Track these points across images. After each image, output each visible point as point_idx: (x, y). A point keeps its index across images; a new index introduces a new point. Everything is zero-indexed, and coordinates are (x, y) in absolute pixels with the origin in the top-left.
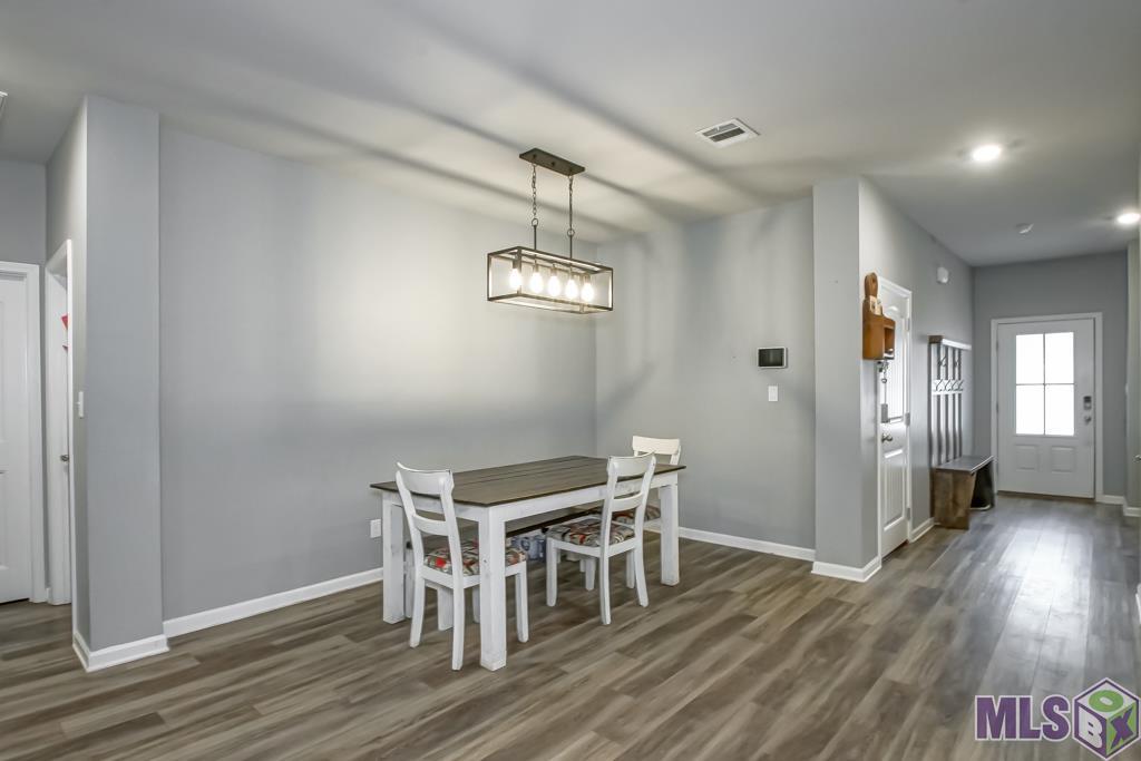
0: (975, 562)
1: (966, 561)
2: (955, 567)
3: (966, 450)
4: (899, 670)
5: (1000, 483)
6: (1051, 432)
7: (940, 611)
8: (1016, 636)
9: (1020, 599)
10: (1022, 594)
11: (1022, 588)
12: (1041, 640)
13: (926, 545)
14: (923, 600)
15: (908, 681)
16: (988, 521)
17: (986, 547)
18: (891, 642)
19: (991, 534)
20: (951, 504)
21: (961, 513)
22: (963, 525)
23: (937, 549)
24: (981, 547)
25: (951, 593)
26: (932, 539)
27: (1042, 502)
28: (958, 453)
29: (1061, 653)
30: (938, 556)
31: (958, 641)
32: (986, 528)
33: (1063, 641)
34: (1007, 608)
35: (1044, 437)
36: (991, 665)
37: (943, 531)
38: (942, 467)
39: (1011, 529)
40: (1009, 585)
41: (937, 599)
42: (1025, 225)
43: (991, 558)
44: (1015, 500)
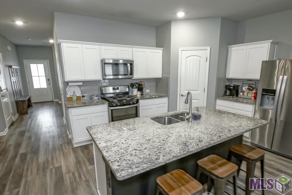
0: (31, 121)
1: (29, 122)
2: (27, 123)
3: (23, 94)
4: (22, 151)
5: (33, 101)
6: (42, 87)
7: (27, 134)
8: (44, 133)
9: (43, 126)
10: (44, 125)
11: (43, 124)
12: (49, 132)
13: (18, 120)
14: (22, 134)
15: (24, 152)
16: (32, 111)
17: (33, 117)
18: (18, 145)
19: (33, 114)
20: (22, 109)
21: (25, 110)
22: (26, 113)
23: (22, 120)
24: (32, 117)
25: (28, 130)
26: (19, 118)
27: (43, 104)
28: (21, 95)
29: (53, 133)
30: (22, 122)
31: (33, 139)
32: (32, 112)
33: (53, 131)
34: (41, 129)
35: (41, 88)
36: (41, 141)
37: (22, 116)
38: (18, 100)
39: (37, 111)
40: (40, 124)
41: (25, 132)
42: (29, 38)
43: (35, 119)
44: (37, 104)
